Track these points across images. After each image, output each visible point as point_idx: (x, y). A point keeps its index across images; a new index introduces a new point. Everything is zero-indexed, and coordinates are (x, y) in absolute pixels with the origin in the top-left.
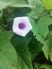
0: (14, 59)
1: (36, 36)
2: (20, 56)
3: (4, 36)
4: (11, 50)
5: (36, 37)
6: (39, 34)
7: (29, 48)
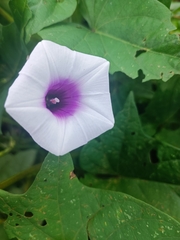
0: (166, 229)
1: (140, 72)
2: (156, 183)
3: (44, 196)
4: (119, 212)
5: (144, 77)
6: (142, 55)
7: (149, 126)
